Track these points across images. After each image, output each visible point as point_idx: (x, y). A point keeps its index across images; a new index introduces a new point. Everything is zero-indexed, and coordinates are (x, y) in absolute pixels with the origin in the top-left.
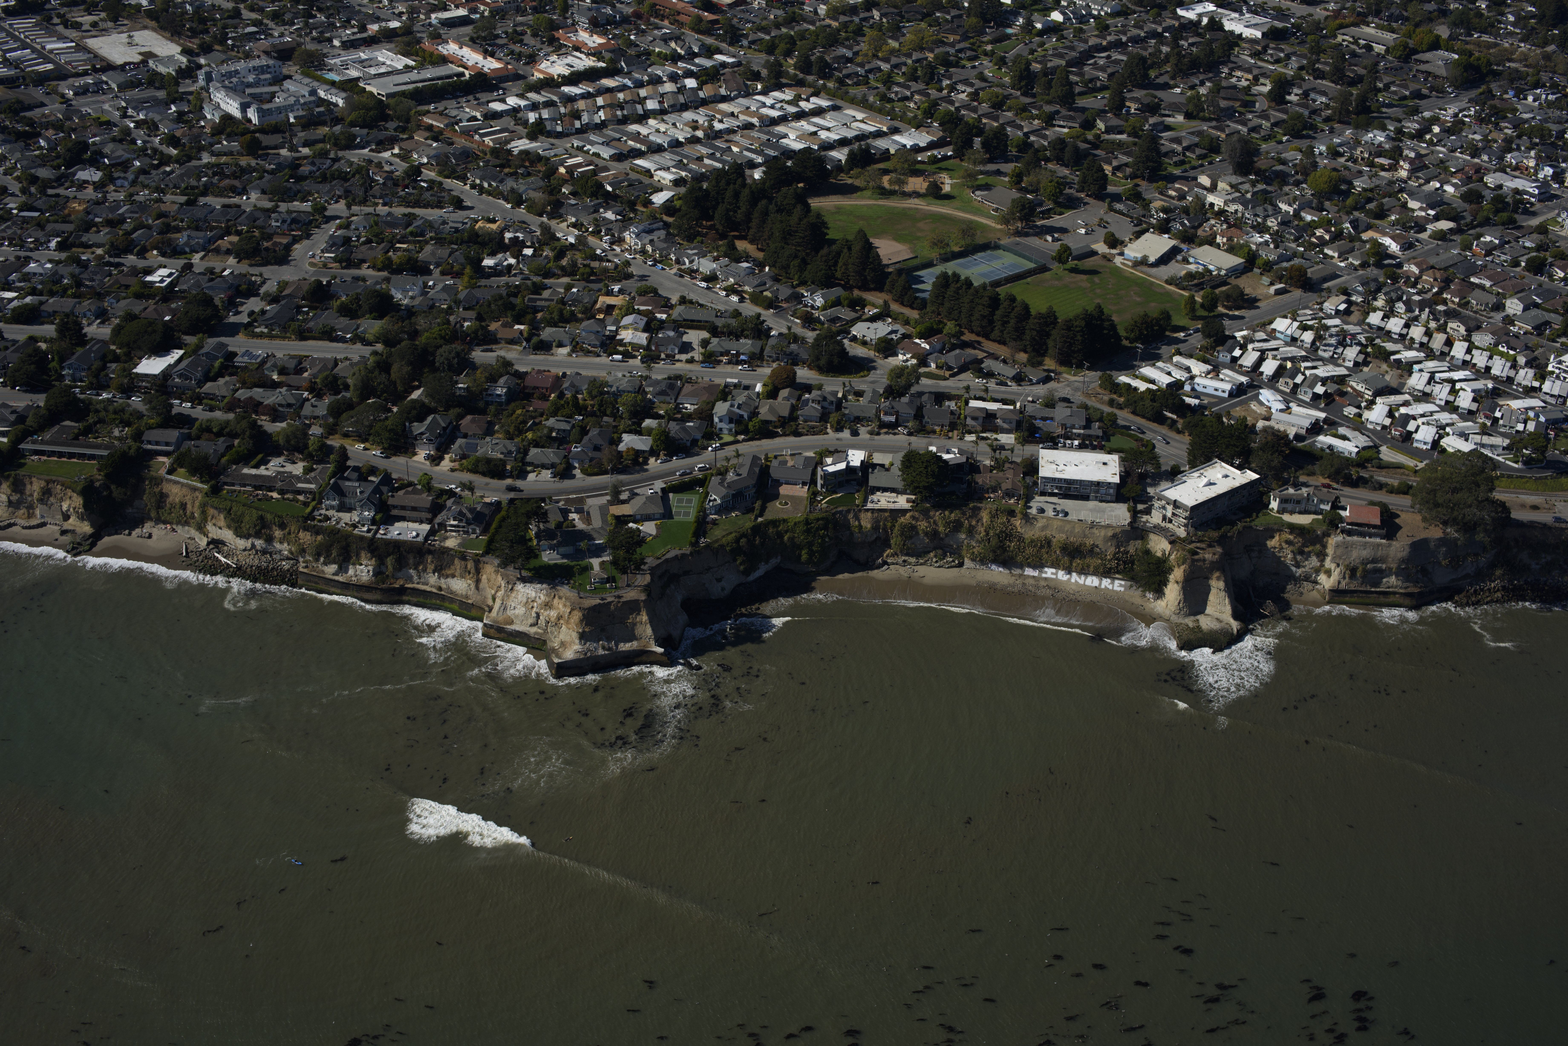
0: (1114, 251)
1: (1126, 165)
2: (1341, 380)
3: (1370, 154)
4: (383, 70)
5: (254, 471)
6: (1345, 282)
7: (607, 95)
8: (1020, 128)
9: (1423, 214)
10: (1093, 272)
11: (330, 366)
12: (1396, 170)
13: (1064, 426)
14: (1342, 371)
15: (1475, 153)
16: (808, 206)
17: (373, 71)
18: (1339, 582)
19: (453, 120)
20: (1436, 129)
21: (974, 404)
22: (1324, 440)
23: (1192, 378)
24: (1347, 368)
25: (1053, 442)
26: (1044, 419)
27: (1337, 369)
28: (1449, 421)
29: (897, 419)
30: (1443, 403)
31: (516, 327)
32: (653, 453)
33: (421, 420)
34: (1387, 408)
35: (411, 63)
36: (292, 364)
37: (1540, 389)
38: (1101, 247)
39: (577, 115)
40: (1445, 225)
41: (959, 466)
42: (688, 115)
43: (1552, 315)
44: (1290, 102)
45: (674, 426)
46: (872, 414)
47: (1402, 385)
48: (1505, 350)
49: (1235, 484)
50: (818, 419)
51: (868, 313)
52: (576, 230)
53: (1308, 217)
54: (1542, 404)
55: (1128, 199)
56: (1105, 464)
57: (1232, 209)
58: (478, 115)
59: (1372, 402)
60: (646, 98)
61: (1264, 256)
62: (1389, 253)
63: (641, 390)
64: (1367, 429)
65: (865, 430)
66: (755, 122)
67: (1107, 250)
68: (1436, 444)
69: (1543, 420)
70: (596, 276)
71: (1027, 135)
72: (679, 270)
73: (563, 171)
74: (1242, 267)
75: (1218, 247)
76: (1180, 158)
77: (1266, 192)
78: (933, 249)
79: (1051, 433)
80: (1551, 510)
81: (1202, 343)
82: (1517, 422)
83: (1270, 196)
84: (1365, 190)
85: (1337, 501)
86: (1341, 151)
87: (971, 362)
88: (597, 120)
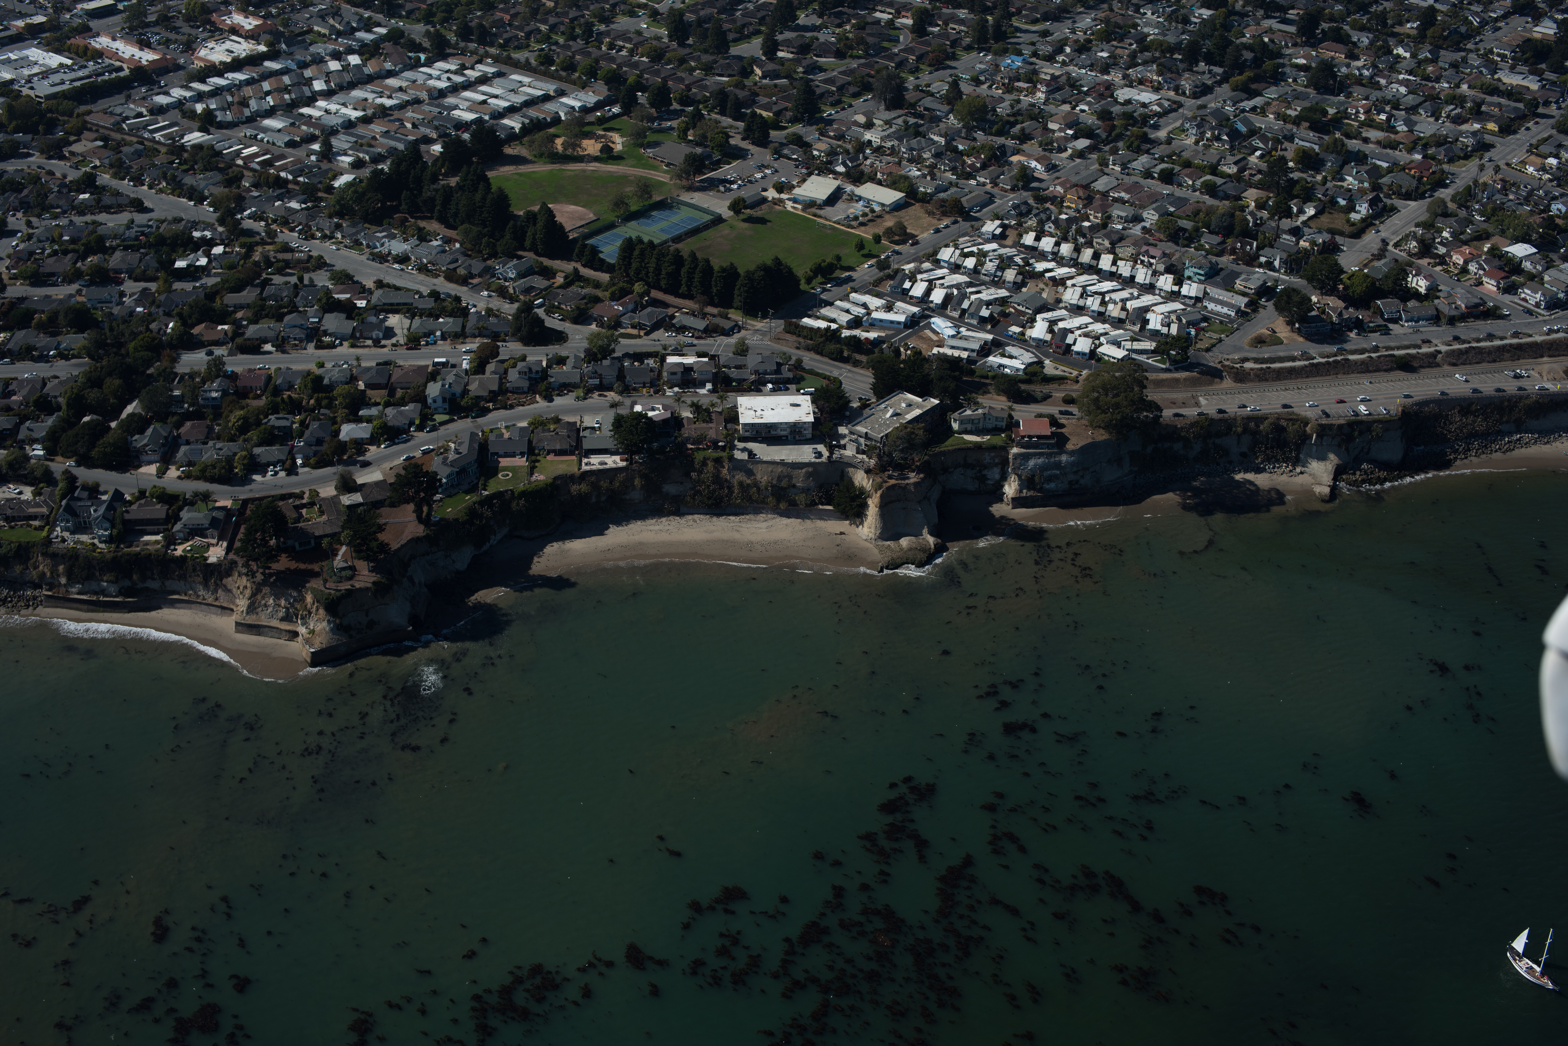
0: (784, 196)
1: (786, 109)
2: (1003, 302)
3: (1010, 79)
4: (36, 70)
6: (998, 207)
7: (272, 79)
8: (681, 80)
9: (1063, 134)
10: (765, 220)
11: (39, 387)
12: (1035, 93)
13: (756, 372)
14: (1003, 293)
15: (1104, 69)
16: (486, 179)
17: (26, 72)
18: (1021, 491)
19: (118, 118)
20: (1068, 50)
21: (671, 360)
22: (994, 360)
23: (869, 314)
24: (1008, 290)
25: (749, 389)
26: (738, 367)
27: (1000, 291)
28: (1103, 331)
29: (602, 382)
30: (1095, 314)
31: (220, 328)
32: (374, 440)
33: (142, 431)
34: (1047, 324)
35: (67, 61)
37: (1179, 292)
38: (771, 194)
39: (244, 103)
40: (1082, 143)
41: (665, 421)
42: (357, 93)
44: (932, 33)
45: (390, 411)
46: (578, 380)
47: (1059, 301)
48: (1146, 259)
49: (917, 412)
50: (526, 389)
51: (560, 280)
52: (263, 223)
53: (961, 147)
54: (1183, 307)
55: (792, 143)
56: (798, 405)
57: (889, 144)
58: (144, 111)
59: (1033, 320)
60: (311, 79)
61: (922, 189)
62: (1035, 175)
63: (353, 379)
64: (1031, 346)
65: (573, 395)
66: (424, 95)
67: (777, 196)
68: (1093, 354)
69: (1184, 321)
70: (290, 268)
71: (689, 88)
72: (372, 254)
73: (240, 162)
74: (902, 202)
75: (880, 183)
76: (836, 97)
77: (917, 125)
78: (613, 211)
79: (745, 380)
80: (1197, 404)
81: (875, 278)
82: (1163, 325)
83: (921, 129)
84: (1008, 115)
85: (1011, 417)
86: (982, 78)
87: (663, 319)
88: (266, 106)
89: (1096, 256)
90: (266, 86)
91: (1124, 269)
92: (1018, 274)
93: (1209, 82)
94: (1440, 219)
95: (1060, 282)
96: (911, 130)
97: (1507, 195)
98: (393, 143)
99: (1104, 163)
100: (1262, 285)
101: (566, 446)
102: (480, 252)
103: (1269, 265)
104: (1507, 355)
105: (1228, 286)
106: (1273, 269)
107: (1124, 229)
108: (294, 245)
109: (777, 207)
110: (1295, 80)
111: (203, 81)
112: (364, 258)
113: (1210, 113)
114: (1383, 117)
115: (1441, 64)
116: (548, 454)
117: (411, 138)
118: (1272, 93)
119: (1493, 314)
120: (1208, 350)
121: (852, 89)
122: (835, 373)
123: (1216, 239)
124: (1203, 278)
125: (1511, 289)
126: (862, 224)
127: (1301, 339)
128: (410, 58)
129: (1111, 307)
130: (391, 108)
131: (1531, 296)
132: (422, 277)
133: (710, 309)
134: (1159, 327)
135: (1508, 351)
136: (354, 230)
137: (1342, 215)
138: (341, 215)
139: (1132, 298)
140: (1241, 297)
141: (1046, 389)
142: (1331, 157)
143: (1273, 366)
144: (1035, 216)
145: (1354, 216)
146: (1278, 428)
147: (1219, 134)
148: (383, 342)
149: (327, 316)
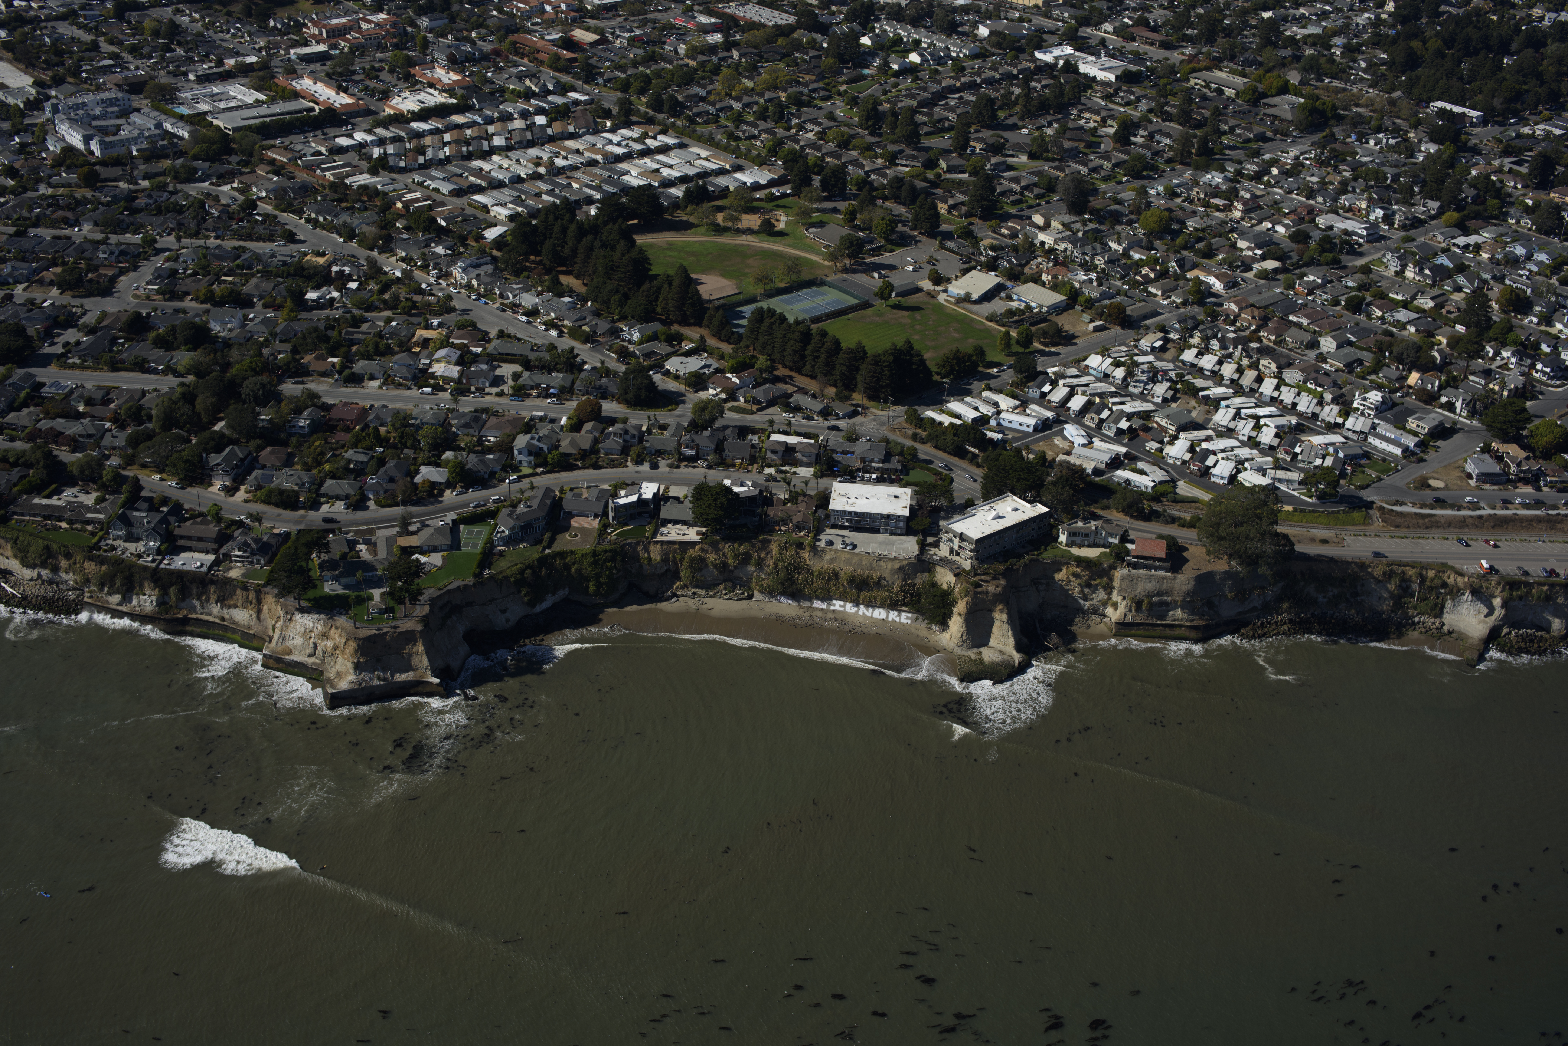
0: (939, 288)
1: (962, 203)
2: (1146, 416)
3: (1206, 195)
4: (233, 104)
5: (44, 501)
6: (1165, 320)
7: (455, 132)
8: (862, 166)
9: (1251, 253)
10: (916, 308)
11: (137, 397)
12: (1230, 211)
13: (863, 460)
14: (1149, 407)
15: (1311, 194)
16: (633, 242)
17: (222, 105)
18: (1125, 615)
19: (297, 155)
20: (1275, 171)
21: (775, 437)
22: (1122, 474)
23: (999, 413)
24: (1154, 404)
25: (850, 476)
26: (845, 453)
27: (1145, 404)
28: (1249, 456)
29: (697, 452)
30: (1245, 439)
31: (330, 359)
32: (450, 485)
33: (219, 451)
34: (1188, 444)
35: (262, 97)
36: (99, 395)
37: (1343, 424)
38: (926, 285)
39: (421, 151)
40: (1271, 264)
41: (751, 499)
42: (533, 152)
43: (1365, 353)
44: (1134, 144)
45: (473, 458)
46: (673, 448)
47: (1208, 421)
48: (1312, 387)
49: (1022, 517)
50: (619, 452)
51: (685, 348)
52: (403, 265)
53: (1137, 256)
54: (1344, 440)
55: (960, 237)
56: (897, 498)
57: (1062, 247)
58: (323, 150)
59: (1174, 438)
60: (493, 135)
61: (1086, 294)
62: (1212, 291)
63: (448, 422)
64: (1168, 464)
66: (599, 159)
67: (931, 287)
68: (1233, 478)
69: (1341, 455)
70: (418, 310)
71: (868, 174)
72: (502, 304)
73: (400, 205)
74: (1062, 305)
75: (1043, 285)
76: (1018, 197)
77: (1096, 231)
79: (848, 467)
80: (1342, 544)
82: (1317, 457)
83: (1100, 236)
84: (1197, 230)
85: (1126, 534)
86: (1178, 192)
87: (780, 397)
88: (441, 156)
89: (1259, 380)
90: (447, 137)
91: (1287, 396)
92: (1170, 388)
93: (1422, 216)
95: (1214, 402)
96: (1089, 235)
98: (555, 201)
99: (1290, 287)
100: (1437, 426)
102: (611, 313)
103: (1450, 407)
105: (1400, 424)
106: (1454, 411)
107: (1297, 354)
108: (426, 288)
109: (930, 299)
110: (1518, 222)
111: (387, 128)
112: (494, 308)
113: (1416, 247)
117: (574, 197)
118: (1489, 233)
120: (1363, 488)
121: (1037, 190)
122: (950, 470)
123: (1396, 374)
124: (1372, 413)
128: (596, 123)
129: (1263, 432)
130: (564, 168)
133: (830, 391)
134: (1312, 458)
136: (491, 280)
140: (1411, 437)
141: (1174, 509)
142: (1543, 302)
143: (1433, 512)
144: (1200, 332)
147: (1422, 269)
148: (488, 390)
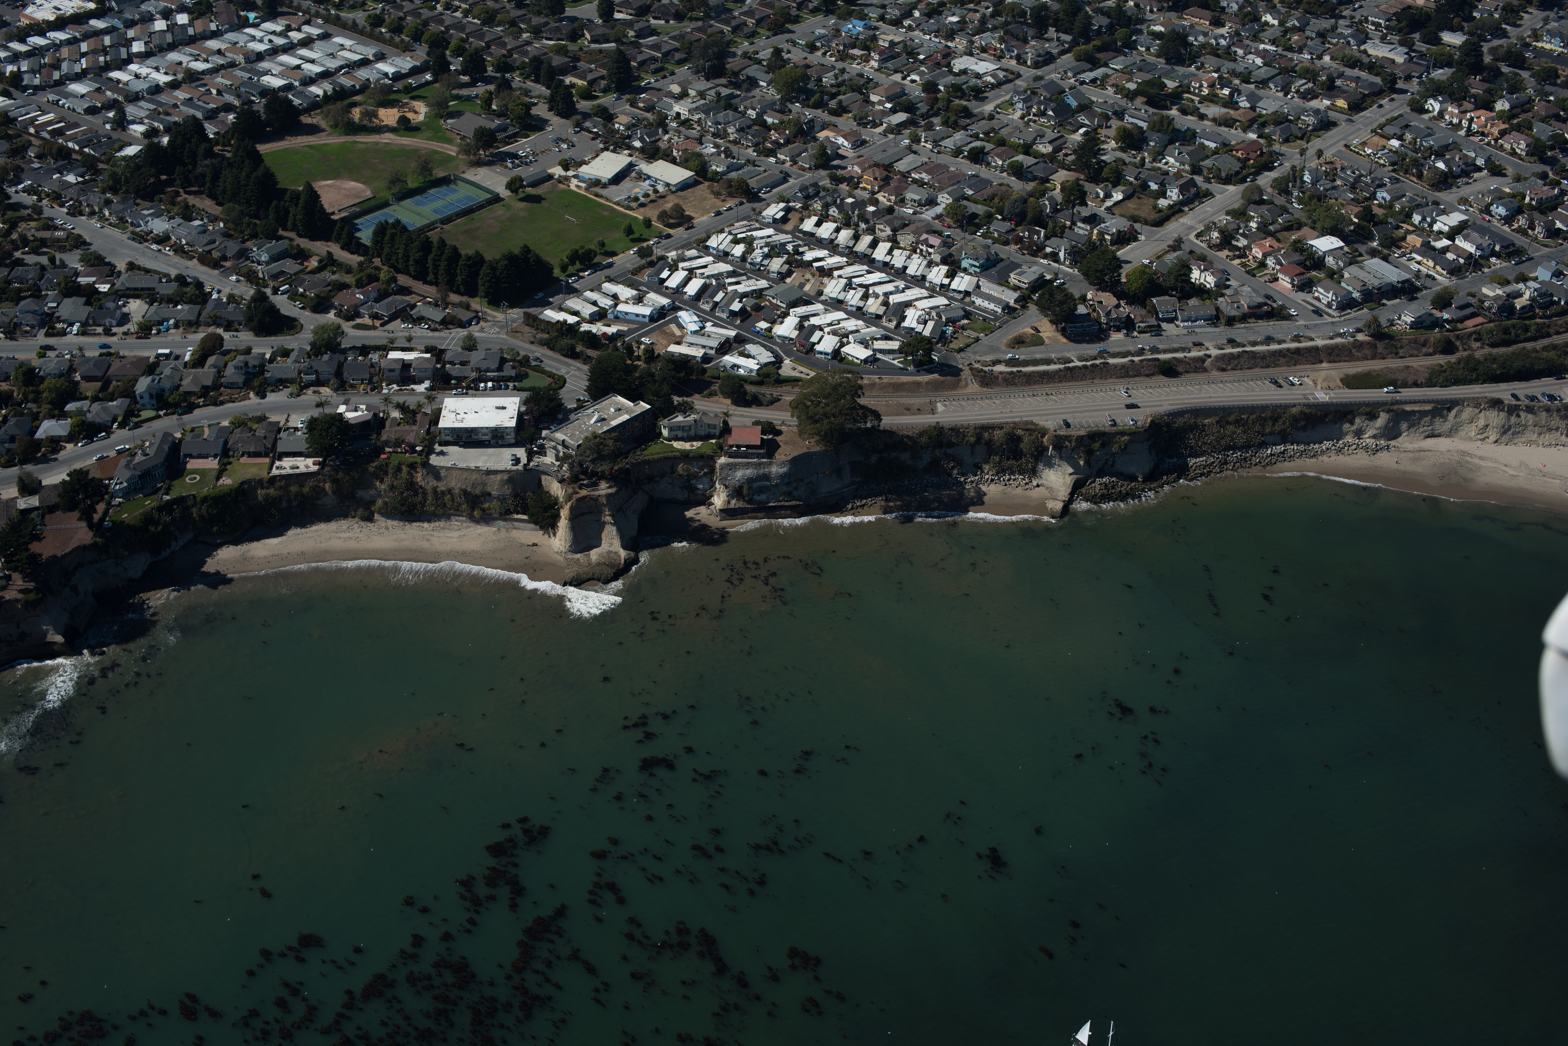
0: (570, 173)
1: (602, 77)
2: (760, 294)
3: (845, 46)
6: (787, 189)
9: (882, 107)
10: (542, 199)
12: (867, 61)
13: (478, 370)
14: (763, 284)
16: (255, 152)
20: (916, 13)
21: (393, 355)
22: (729, 359)
23: (616, 305)
24: (769, 280)
25: (464, 389)
27: (759, 282)
30: (853, 309)
32: (72, 438)
34: (798, 320)
37: (949, 285)
39: (56, 66)
41: (363, 424)
43: (979, 206)
45: (96, 406)
46: (294, 375)
47: (820, 293)
48: (924, 248)
49: (625, 417)
50: (241, 385)
51: (314, 263)
52: (35, 197)
53: (770, 120)
54: (946, 302)
55: (596, 115)
56: (504, 408)
57: (696, 117)
59: (786, 314)
61: (714, 168)
62: (840, 151)
63: (72, 369)
64: (776, 344)
65: (287, 391)
66: (240, 59)
67: (563, 173)
68: (836, 353)
69: (944, 319)
70: (47, 247)
71: (510, 52)
72: (133, 233)
73: (32, 130)
74: (691, 181)
75: (673, 161)
76: (658, 65)
77: (731, 96)
78: (389, 188)
79: (465, 378)
80: (933, 411)
81: (636, 266)
82: (919, 323)
83: (734, 101)
84: (832, 86)
85: (726, 423)
86: (818, 44)
87: (404, 309)
88: (77, 69)
89: (874, 245)
90: (84, 47)
91: (898, 259)
92: (786, 262)
93: (1055, 51)
94: (1252, 206)
95: (827, 273)
96: (722, 102)
97: (1334, 180)
98: (191, 112)
99: (916, 140)
100: (1038, 279)
101: (261, 449)
102: (242, 232)
103: (1054, 257)
104: (1282, 360)
105: (1002, 280)
106: (1057, 261)
107: (915, 213)
108: (59, 222)
109: (561, 186)
110: (1148, 49)
111: (23, 41)
112: (125, 236)
113: (1044, 87)
114: (1226, 91)
115: (1308, 33)
116: (242, 455)
117: (212, 106)
118: (1117, 64)
119: (1277, 314)
120: (961, 350)
121: (678, 56)
122: (563, 371)
123: (1008, 225)
124: (978, 270)
125: (1306, 286)
126: (643, 205)
127: (1064, 340)
128: (239, 16)
129: (871, 301)
130: (203, 72)
131: (1324, 295)
132: (177, 259)
133: (454, 298)
134: (914, 325)
135: (1284, 356)
136: (121, 207)
137: (1152, 200)
138: (114, 190)
139: (897, 291)
140: (1012, 292)
141: (775, 392)
142: (1156, 136)
143: (1024, 369)
144: (821, 199)
145: (1163, 203)
146: (1013, 439)
147: (1046, 109)
148: (114, 330)
149: (66, 300)
